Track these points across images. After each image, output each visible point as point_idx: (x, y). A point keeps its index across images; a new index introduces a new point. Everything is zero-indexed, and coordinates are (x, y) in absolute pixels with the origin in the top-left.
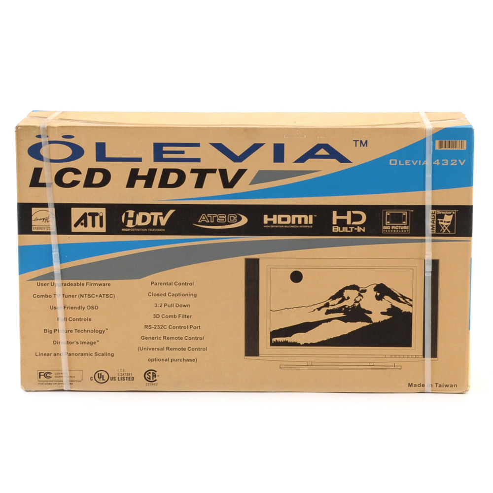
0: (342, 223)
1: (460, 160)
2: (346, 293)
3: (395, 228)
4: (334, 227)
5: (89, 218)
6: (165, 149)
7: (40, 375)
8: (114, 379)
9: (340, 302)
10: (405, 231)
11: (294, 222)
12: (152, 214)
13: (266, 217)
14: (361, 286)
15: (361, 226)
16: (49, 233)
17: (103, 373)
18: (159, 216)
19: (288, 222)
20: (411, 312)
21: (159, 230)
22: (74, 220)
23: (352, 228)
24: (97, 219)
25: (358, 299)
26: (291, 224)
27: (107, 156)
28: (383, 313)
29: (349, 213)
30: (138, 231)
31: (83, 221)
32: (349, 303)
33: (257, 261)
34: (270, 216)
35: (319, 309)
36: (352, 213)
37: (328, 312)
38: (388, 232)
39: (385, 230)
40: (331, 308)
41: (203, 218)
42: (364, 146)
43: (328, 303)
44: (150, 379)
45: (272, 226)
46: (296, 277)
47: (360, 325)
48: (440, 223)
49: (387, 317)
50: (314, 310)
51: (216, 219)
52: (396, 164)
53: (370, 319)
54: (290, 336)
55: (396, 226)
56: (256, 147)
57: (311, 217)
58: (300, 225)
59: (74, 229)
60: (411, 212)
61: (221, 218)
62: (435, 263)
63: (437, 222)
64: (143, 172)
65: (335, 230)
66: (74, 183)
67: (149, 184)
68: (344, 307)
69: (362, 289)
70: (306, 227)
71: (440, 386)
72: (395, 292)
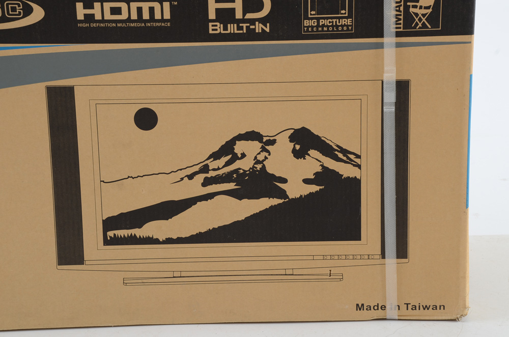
0: (226, 16)
2: (239, 148)
3: (327, 22)
4: (210, 24)
9: (228, 164)
10: (345, 28)
11: (134, 16)
13: (79, 6)
14: (266, 132)
15: (263, 21)
19: (124, 16)
20: (358, 177)
23: (245, 25)
25: (261, 158)
26: (129, 20)
28: (307, 181)
32: (245, 165)
33: (69, 92)
34: (88, 5)
35: (191, 177)
37: (207, 182)
38: (312, 31)
39: (308, 27)
40: (212, 174)
43: (207, 166)
45: (94, 25)
47: (265, 203)
48: (412, 10)
49: (314, 188)
50: (182, 179)
53: (285, 191)
54: (140, 227)
55: (328, 18)
57: (166, 5)
58: (146, 21)
62: (403, 88)
63: (407, 8)
65: (213, 30)
68: (236, 171)
69: (268, 138)
70: (158, 24)
71: (414, 308)
72: (328, 142)
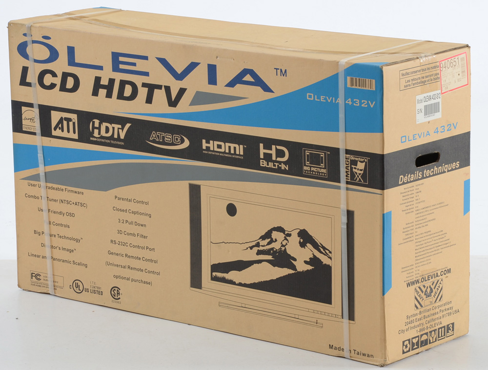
0: (268, 157)
1: (369, 102)
2: (275, 235)
3: (314, 169)
4: (261, 161)
5: (65, 123)
6: (121, 59)
7: (32, 276)
8: (87, 290)
9: (269, 244)
10: (323, 174)
11: (227, 151)
12: (113, 125)
13: (204, 141)
14: (287, 229)
15: (285, 163)
16: (34, 134)
17: (80, 283)
18: (118, 128)
19: (222, 150)
20: (330, 265)
21: (119, 143)
22: (54, 123)
23: (277, 164)
24: (71, 124)
25: (284, 243)
26: (225, 152)
27: (76, 61)
28: (306, 262)
29: (274, 147)
30: (103, 142)
31: (60, 126)
32: (276, 246)
33: (198, 188)
34: (208, 142)
35: (251, 248)
36: (276, 147)
37: (259, 252)
38: (308, 173)
39: (306, 170)
40: (261, 248)
41: (154, 135)
42: (284, 75)
43: (258, 243)
44: (115, 296)
45: (210, 153)
46: (232, 210)
47: (285, 272)
48: (354, 170)
49: (310, 267)
50: (247, 248)
51: (163, 137)
52: (312, 99)
53: (295, 266)
54: (227, 273)
55: (315, 167)
56: (193, 66)
57: (241, 146)
58: (232, 154)
59: (54, 133)
60: (328, 154)
61: (168, 137)
62: (350, 214)
63: (352, 168)
64: (104, 82)
65: (262, 164)
66: (52, 86)
67: (109, 95)
68: (272, 249)
69: (288, 232)
70: (238, 157)
71: (358, 354)
72: (316, 240)
